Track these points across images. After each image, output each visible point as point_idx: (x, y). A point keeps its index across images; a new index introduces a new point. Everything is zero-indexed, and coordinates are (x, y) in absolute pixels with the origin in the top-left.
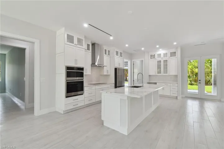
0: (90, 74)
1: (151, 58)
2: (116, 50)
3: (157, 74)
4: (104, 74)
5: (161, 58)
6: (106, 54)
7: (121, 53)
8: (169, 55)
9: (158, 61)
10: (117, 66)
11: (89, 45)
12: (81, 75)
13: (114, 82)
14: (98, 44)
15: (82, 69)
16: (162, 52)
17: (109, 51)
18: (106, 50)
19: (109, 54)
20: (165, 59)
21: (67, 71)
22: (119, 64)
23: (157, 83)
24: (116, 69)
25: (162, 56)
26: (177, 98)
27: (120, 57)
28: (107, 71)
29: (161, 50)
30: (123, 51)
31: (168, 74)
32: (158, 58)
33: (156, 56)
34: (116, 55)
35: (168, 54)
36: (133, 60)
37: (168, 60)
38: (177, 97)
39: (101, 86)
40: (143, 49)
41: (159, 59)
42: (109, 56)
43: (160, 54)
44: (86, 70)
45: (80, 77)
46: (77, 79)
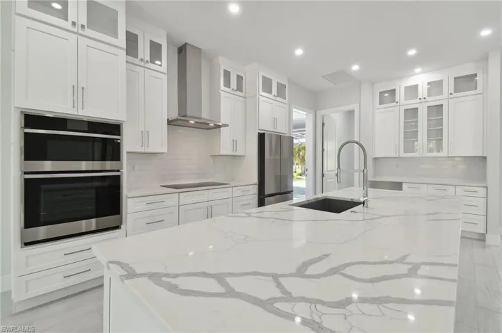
0: (165, 150)
1: (381, 103)
2: (262, 74)
3: (403, 155)
4: (223, 152)
5: (418, 100)
6: (227, 84)
7: (281, 88)
8: (448, 86)
9: (407, 112)
10: (266, 126)
11: (160, 45)
12: (111, 151)
13: (255, 179)
14: (198, 50)
15: (115, 128)
16: (421, 78)
17: (240, 78)
18: (227, 74)
19: (240, 88)
20: (434, 101)
22: (275, 120)
23: (404, 186)
24: (261, 137)
25: (423, 91)
26: (484, 240)
27: (278, 99)
28: (235, 142)
29: (418, 70)
30: (289, 81)
31: (444, 153)
32: (406, 99)
33: (401, 94)
34: (264, 91)
35: (445, 83)
36: (320, 113)
37: (445, 103)
38: (484, 235)
39: (206, 192)
41: (412, 104)
42: (238, 93)
43: (416, 87)
44: (145, 136)
45: (103, 159)
46: (84, 165)
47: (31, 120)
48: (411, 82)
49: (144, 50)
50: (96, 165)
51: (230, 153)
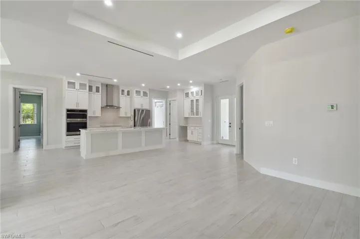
0: (100, 116)
1: (185, 97)
2: (135, 90)
3: (190, 116)
4: (121, 116)
5: (194, 97)
6: (123, 94)
9: (191, 101)
11: (99, 87)
12: (85, 116)
15: (86, 111)
16: (194, 89)
17: (128, 92)
18: (123, 91)
21: (68, 114)
25: (195, 94)
27: (143, 97)
28: (126, 112)
30: (150, 90)
31: (199, 116)
32: (191, 96)
33: (190, 94)
34: (136, 95)
35: (199, 92)
37: (199, 99)
40: (168, 87)
41: (192, 98)
42: (128, 96)
44: (94, 112)
45: (83, 118)
46: (79, 120)
47: (68, 110)
48: (192, 91)
49: (94, 89)
50: (81, 120)
51: (124, 116)
